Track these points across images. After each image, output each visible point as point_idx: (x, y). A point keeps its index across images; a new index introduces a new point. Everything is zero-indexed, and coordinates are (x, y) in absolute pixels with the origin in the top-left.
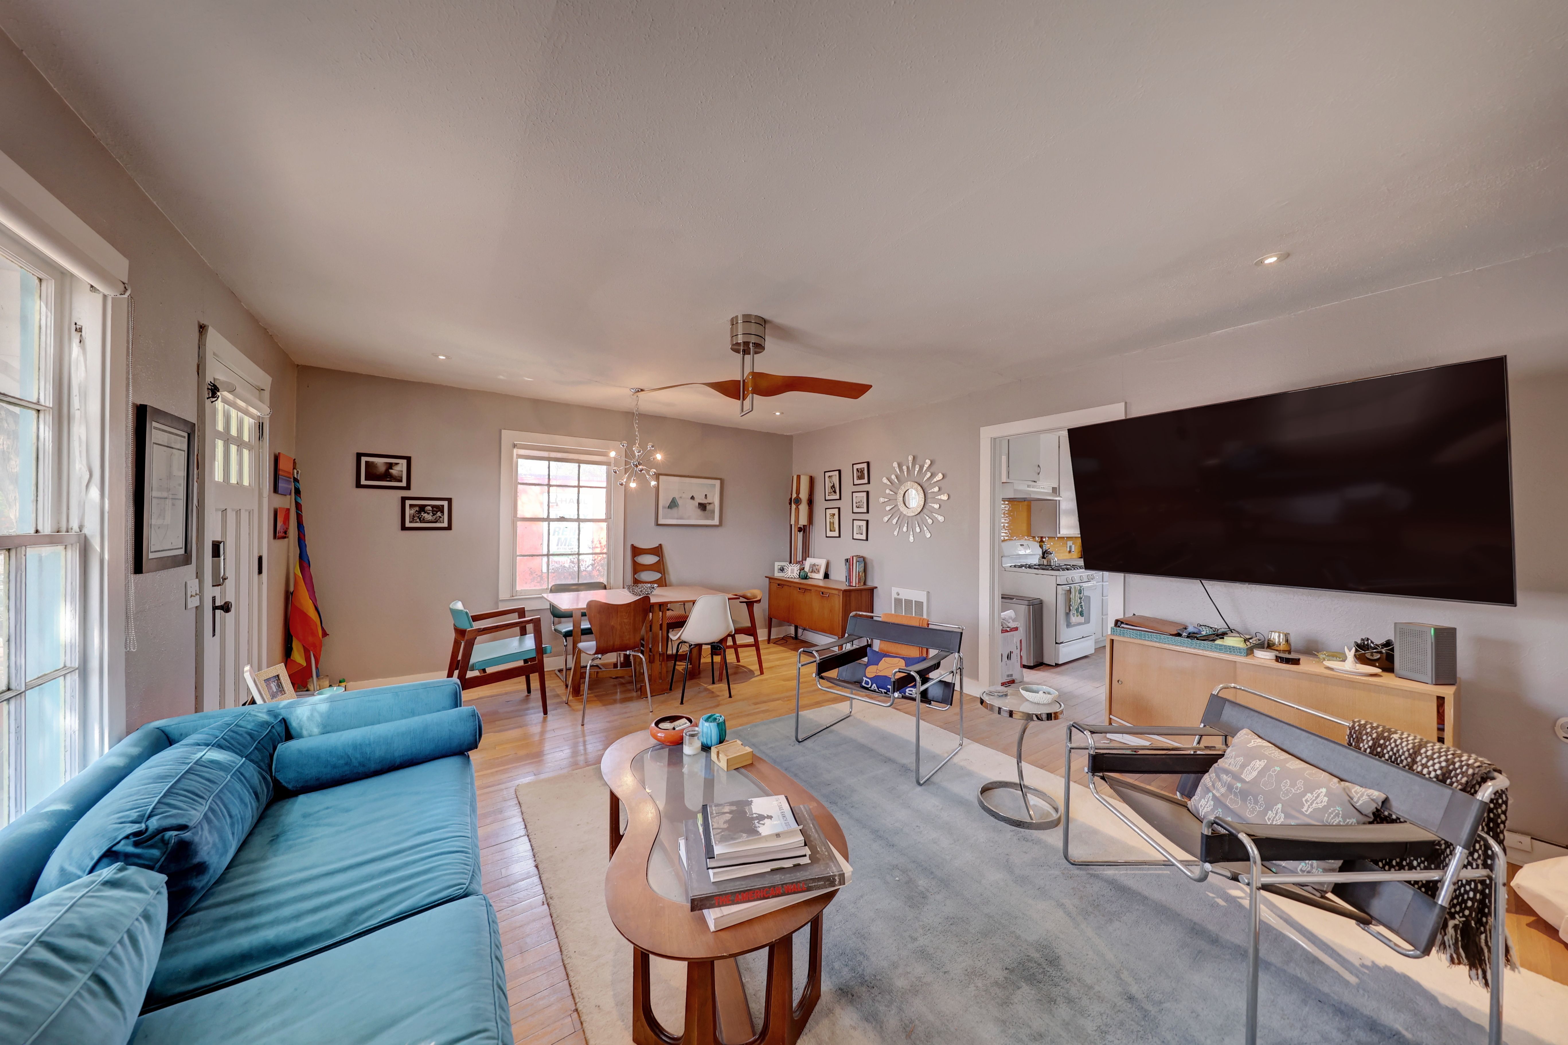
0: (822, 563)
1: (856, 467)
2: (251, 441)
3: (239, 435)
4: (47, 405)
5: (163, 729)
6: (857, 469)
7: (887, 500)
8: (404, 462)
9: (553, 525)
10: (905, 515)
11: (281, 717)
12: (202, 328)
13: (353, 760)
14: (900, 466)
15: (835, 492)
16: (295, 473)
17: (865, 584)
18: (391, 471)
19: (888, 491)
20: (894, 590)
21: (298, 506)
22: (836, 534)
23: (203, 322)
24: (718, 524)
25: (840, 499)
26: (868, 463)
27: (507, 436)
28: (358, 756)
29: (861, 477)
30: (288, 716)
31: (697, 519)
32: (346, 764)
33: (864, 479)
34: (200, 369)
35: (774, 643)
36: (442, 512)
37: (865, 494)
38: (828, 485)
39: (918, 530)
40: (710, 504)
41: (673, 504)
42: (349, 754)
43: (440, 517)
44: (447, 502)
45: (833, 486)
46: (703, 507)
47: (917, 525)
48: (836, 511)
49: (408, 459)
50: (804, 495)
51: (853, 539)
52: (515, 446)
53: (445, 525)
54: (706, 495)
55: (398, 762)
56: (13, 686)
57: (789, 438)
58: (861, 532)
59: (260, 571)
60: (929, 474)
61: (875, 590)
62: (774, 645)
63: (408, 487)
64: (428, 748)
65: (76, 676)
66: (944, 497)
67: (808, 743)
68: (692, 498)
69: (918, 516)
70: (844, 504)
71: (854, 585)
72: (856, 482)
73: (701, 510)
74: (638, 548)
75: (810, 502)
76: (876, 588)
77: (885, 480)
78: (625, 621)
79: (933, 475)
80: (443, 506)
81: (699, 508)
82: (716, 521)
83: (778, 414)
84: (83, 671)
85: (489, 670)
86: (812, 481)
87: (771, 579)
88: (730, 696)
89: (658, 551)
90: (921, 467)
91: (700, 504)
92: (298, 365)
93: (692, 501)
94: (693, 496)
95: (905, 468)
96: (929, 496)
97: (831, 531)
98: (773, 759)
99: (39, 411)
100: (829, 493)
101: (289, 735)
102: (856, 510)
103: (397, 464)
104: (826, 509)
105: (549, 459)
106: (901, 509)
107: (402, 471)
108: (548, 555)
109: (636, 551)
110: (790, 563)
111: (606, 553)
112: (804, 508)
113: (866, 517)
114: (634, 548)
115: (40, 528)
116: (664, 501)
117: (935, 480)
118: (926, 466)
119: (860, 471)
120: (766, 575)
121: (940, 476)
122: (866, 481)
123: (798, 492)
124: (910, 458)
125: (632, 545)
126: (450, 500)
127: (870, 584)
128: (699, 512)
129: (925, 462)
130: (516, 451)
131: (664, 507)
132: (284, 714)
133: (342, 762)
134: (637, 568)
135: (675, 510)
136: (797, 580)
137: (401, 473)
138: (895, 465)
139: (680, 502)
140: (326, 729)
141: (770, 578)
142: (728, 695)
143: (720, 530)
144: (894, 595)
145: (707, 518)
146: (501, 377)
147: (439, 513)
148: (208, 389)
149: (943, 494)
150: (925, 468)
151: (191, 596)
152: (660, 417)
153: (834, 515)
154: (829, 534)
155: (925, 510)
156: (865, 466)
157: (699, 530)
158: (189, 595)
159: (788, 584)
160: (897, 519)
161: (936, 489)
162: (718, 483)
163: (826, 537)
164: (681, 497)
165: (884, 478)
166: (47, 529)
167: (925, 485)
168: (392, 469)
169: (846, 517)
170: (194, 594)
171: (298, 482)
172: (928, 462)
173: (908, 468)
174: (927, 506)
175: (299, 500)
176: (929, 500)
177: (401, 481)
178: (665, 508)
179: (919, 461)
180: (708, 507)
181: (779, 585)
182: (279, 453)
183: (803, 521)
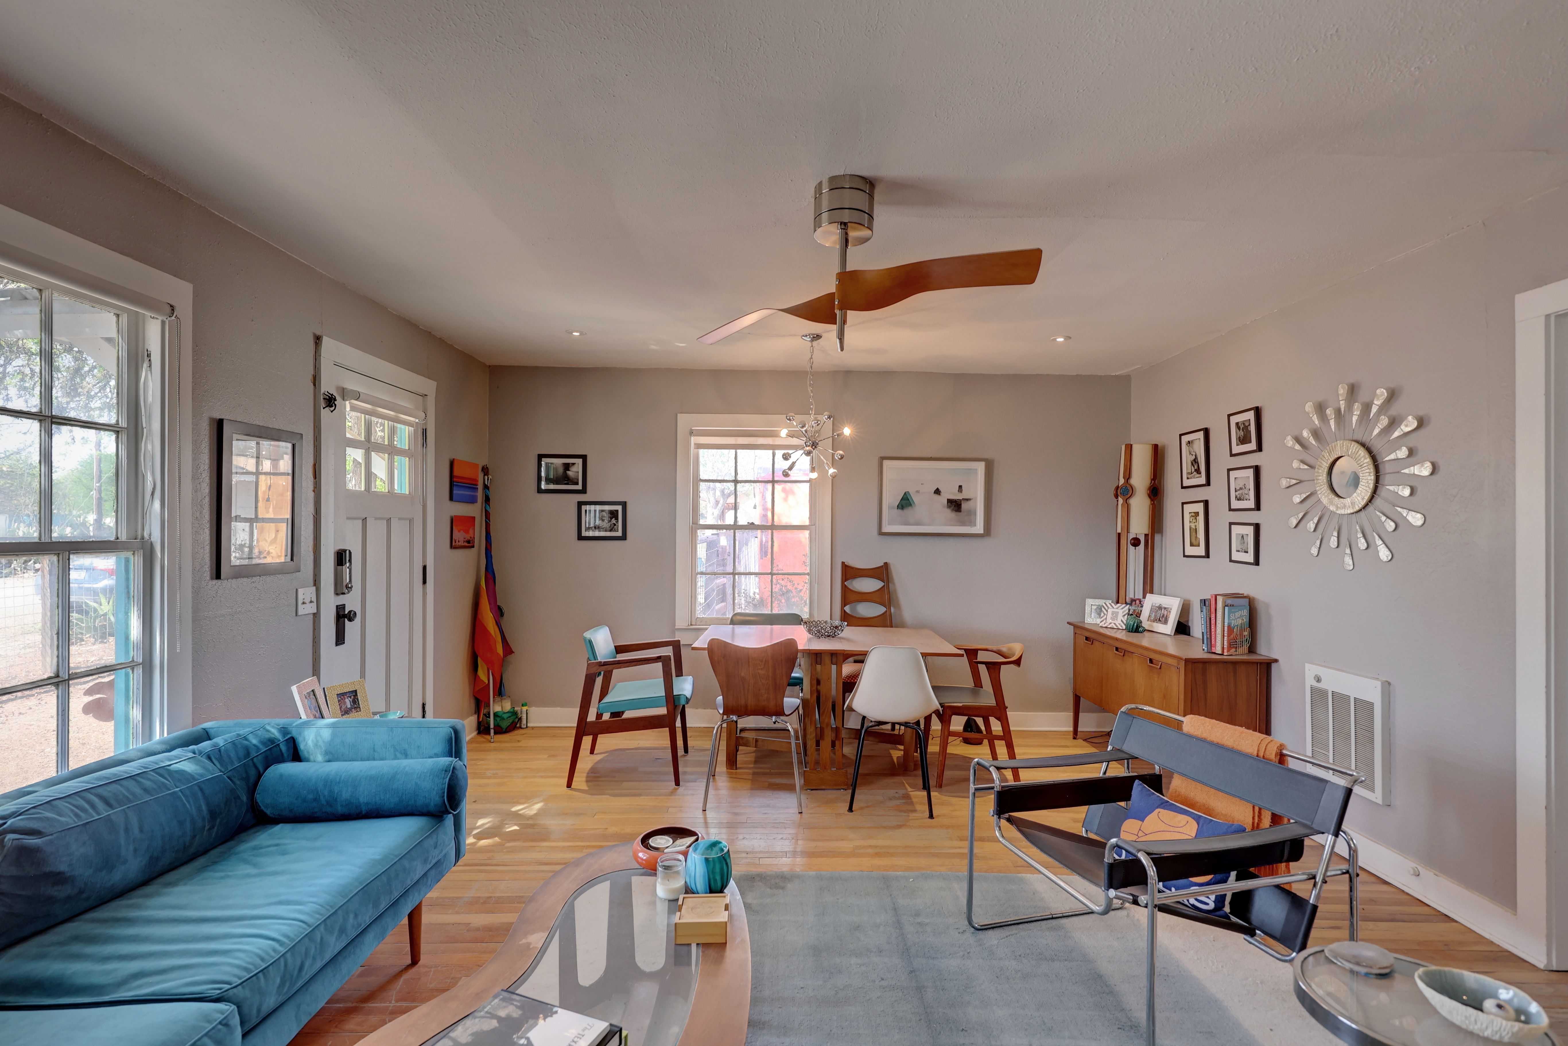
0: (1174, 605)
1: (1234, 420)
2: (411, 448)
3: (390, 444)
4: (124, 426)
5: (208, 730)
6: (1237, 424)
7: (1294, 482)
8: (579, 461)
9: (738, 533)
10: (1332, 513)
11: (289, 736)
12: (318, 339)
13: (322, 798)
14: (1320, 409)
15: (1198, 471)
16: (486, 480)
17: (1252, 650)
18: (568, 472)
19: (1296, 464)
20: (1311, 671)
21: (487, 515)
22: (1201, 551)
23: (318, 333)
24: (982, 532)
25: (1208, 483)
26: (1258, 411)
27: (684, 420)
28: (326, 793)
29: (1244, 440)
30: (297, 736)
31: (945, 525)
32: (315, 800)
33: (1250, 442)
34: (316, 380)
35: (1085, 740)
36: (617, 519)
37: (1250, 473)
38: (1187, 459)
39: (1362, 544)
40: (967, 500)
41: (905, 502)
42: (319, 789)
43: (615, 525)
44: (621, 506)
45: (1195, 461)
46: (955, 505)
47: (1360, 535)
48: (1200, 508)
49: (584, 458)
50: (1140, 479)
51: (1231, 561)
52: (691, 433)
53: (619, 533)
54: (960, 487)
55: (364, 809)
56: (60, 675)
57: (1124, 381)
58: (1245, 548)
59: (424, 582)
60: (1384, 421)
61: (1274, 666)
62: (1085, 743)
63: (584, 491)
64: (390, 801)
65: (139, 671)
66: (1424, 470)
67: (992, 936)
68: (937, 492)
69: (1362, 513)
70: (1216, 494)
71: (1218, 650)
72: (1236, 449)
73: (953, 510)
74: (852, 568)
75: (1155, 492)
76: (1276, 661)
77: (1290, 442)
78: (761, 672)
79: (1394, 423)
80: (617, 511)
81: (949, 507)
82: (979, 528)
83: (1060, 340)
84: (147, 666)
85: (628, 715)
86: (1158, 454)
87: (1078, 628)
88: (931, 816)
89: (883, 573)
90: (1367, 407)
91: (950, 501)
92: (490, 366)
93: (936, 496)
94: (938, 489)
95: (1329, 412)
96: (1386, 469)
97: (1192, 545)
98: (906, 945)
99: (118, 431)
100: (1188, 473)
101: (296, 756)
102: (1235, 504)
103: (574, 464)
104: (1183, 504)
105: (736, 447)
106: (1325, 500)
107: (578, 472)
108: (734, 574)
109: (849, 572)
110: (1118, 602)
111: (808, 574)
112: (1140, 505)
113: (1254, 517)
114: (845, 568)
115: (119, 536)
116: (891, 497)
117: (1397, 434)
118: (1378, 402)
119: (1243, 427)
120: (1069, 621)
121: (1409, 424)
122: (1253, 446)
123: (1128, 476)
124: (1342, 391)
125: (843, 563)
126: (624, 505)
127: (1264, 651)
128: (949, 514)
129: (1374, 395)
130: (694, 440)
131: (890, 508)
132: (294, 734)
133: (311, 797)
134: (848, 596)
135: (908, 511)
136: (1122, 635)
137: (577, 474)
138: (1309, 407)
139: (915, 498)
140: (332, 756)
141: (1076, 627)
142: (927, 814)
143: (987, 541)
144: (1310, 682)
145: (963, 523)
146: (653, 347)
147: (614, 519)
148: (324, 399)
149: (1421, 462)
150: (1374, 409)
151: (304, 603)
152: (884, 372)
153: (1197, 514)
154: (1190, 551)
155: (1378, 501)
156: (1250, 415)
157: (951, 541)
158: (300, 602)
159: (1100, 638)
160: (1316, 520)
161: (1403, 453)
162: (981, 467)
163: (1185, 556)
164: (918, 492)
165: (1289, 438)
166: (123, 537)
167: (1377, 446)
168: (569, 470)
169: (1220, 517)
170: (307, 601)
171: (489, 490)
172: (1382, 394)
173: (1338, 412)
174: (1382, 492)
175: (488, 508)
176: (1386, 479)
177: (577, 484)
178: (893, 508)
179: (1363, 396)
180: (964, 506)
181: (1087, 639)
182: (454, 459)
183: (1139, 526)
